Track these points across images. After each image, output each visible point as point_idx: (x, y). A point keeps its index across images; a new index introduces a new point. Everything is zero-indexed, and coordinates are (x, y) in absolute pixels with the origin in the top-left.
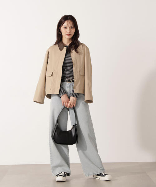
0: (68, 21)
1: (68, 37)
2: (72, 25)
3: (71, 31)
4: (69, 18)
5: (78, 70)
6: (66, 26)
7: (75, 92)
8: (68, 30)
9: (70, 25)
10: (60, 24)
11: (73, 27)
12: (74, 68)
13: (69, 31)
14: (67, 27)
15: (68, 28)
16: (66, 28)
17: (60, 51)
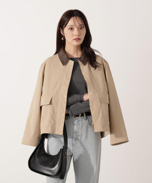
0: (75, 17)
2: (81, 23)
4: (75, 13)
6: (73, 25)
8: (76, 31)
9: (77, 24)
10: (62, 24)
11: (82, 26)
12: (90, 94)
13: (77, 34)
14: (73, 27)
15: (76, 29)
16: (72, 29)
17: (64, 65)
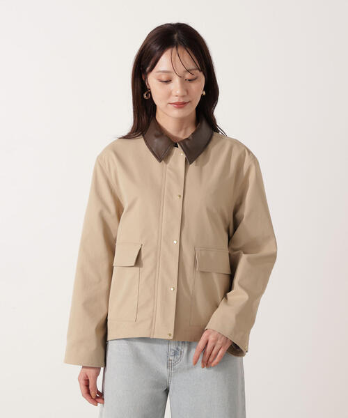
0: (174, 50)
1: (176, 113)
3: (187, 91)
13: (178, 92)
17: (160, 161)
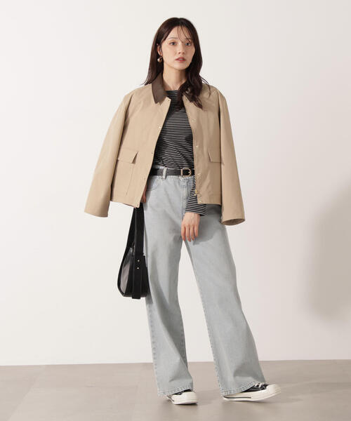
2: (188, 36)
4: (180, 22)
5: (205, 149)
6: (176, 38)
7: (200, 202)
8: (179, 48)
9: (183, 37)
11: (190, 41)
12: (196, 147)
13: (181, 51)
14: (176, 40)
15: (180, 44)
16: (174, 43)
17: (156, 103)
